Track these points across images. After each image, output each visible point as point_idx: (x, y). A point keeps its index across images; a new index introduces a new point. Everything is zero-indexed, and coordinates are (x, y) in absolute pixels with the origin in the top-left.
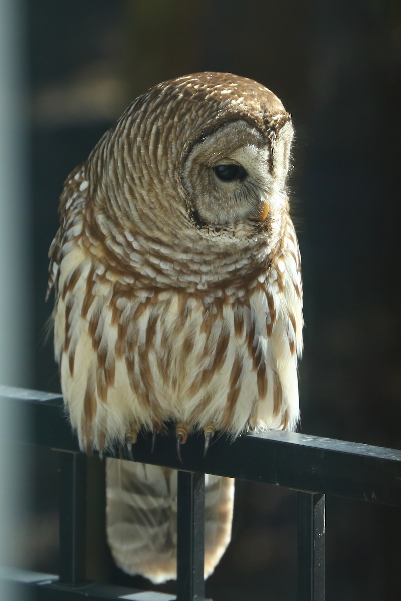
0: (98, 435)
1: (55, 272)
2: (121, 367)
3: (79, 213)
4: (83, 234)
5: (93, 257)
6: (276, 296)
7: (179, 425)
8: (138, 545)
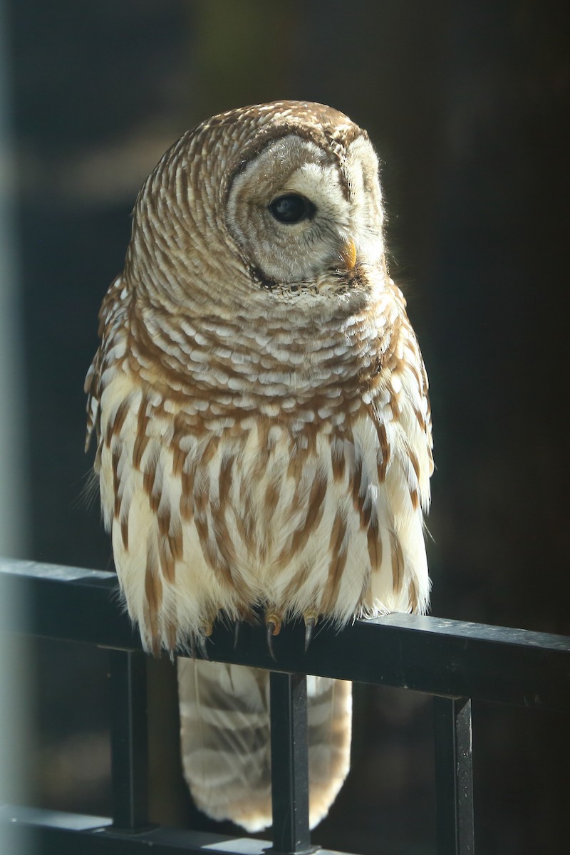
0: (167, 628)
1: (95, 410)
2: (190, 533)
3: (121, 327)
4: (128, 354)
5: (145, 383)
6: (389, 425)
7: (270, 610)
8: (225, 778)
